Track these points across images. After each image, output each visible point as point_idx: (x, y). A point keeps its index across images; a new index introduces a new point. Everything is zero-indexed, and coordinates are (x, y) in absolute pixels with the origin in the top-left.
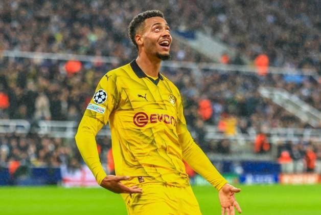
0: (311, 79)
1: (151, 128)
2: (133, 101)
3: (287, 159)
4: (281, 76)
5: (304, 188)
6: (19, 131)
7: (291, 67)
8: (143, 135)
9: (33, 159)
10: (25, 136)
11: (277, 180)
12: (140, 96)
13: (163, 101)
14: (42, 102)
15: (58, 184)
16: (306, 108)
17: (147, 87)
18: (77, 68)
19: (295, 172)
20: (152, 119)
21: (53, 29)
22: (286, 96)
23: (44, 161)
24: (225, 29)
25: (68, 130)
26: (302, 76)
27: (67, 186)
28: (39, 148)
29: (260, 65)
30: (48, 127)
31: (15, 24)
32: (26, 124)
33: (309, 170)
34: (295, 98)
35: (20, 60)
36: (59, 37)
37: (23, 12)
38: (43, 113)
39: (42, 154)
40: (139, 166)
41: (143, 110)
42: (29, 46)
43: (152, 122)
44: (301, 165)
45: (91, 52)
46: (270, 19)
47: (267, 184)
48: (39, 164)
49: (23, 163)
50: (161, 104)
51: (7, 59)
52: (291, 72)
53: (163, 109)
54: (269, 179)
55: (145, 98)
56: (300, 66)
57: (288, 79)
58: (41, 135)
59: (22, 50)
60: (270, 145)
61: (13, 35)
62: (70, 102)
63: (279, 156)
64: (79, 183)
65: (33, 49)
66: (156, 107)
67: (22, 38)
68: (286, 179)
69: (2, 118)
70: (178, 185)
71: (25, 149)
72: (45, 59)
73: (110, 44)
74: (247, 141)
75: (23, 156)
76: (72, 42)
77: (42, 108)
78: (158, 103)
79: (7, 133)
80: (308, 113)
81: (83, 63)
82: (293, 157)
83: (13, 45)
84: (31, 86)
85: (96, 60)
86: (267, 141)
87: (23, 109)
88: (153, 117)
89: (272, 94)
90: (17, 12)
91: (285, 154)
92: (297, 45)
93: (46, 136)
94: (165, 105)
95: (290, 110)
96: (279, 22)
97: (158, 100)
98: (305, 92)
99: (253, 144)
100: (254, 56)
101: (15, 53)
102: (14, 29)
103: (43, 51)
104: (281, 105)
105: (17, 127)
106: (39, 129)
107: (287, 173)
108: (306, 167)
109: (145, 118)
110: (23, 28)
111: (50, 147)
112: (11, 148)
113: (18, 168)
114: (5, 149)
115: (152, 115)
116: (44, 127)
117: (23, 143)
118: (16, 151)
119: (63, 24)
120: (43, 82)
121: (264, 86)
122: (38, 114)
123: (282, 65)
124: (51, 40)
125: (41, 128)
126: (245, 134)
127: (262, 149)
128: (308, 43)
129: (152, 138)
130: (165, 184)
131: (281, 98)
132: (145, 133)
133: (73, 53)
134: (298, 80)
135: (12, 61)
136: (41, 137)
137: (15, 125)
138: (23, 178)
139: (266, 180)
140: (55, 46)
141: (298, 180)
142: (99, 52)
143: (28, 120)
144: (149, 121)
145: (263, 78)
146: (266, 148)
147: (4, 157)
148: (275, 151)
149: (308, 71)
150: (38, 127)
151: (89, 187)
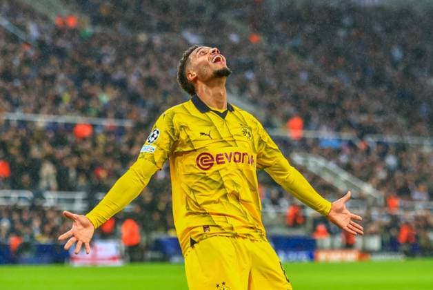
0: (351, 144)
1: (218, 171)
2: (194, 141)
3: (323, 233)
4: (317, 141)
5: (342, 266)
6: (22, 204)
7: (327, 130)
8: (210, 179)
9: (37, 234)
10: (28, 208)
11: (312, 257)
12: (202, 134)
13: (232, 137)
14: (48, 170)
15: (66, 263)
16: (344, 176)
17: (212, 123)
18: (87, 132)
19: (332, 248)
20: (219, 159)
21: (59, 89)
22: (321, 162)
23: (49, 237)
24: (254, 89)
25: (76, 201)
26: (340, 140)
27: (76, 264)
28: (45, 221)
29: (293, 128)
30: (54, 199)
31: (18, 83)
32: (28, 194)
33: (348, 246)
34: (332, 166)
35: (23, 123)
36: (67, 98)
37: (26, 70)
38: (48, 183)
39: (48, 228)
40: (205, 214)
41: (207, 150)
42: (32, 107)
43: (218, 163)
44: (339, 240)
45: (102, 115)
46: (304, 76)
47: (301, 261)
48: (44, 240)
49: (26, 239)
50: (230, 141)
51: (8, 122)
52: (327, 136)
53: (231, 146)
54: (303, 256)
55: (209, 135)
56: (338, 129)
57: (324, 144)
58: (47, 207)
59: (25, 112)
60: (305, 218)
61: (15, 96)
62: (79, 170)
63: (315, 230)
64: (89, 262)
65: (36, 112)
66: (223, 144)
67: (24, 98)
68: (322, 256)
69: (3, 188)
70: (251, 238)
71: (28, 224)
72: (50, 123)
73: (124, 105)
74: (279, 213)
75: (26, 231)
76: (81, 103)
77: (48, 177)
78: (226, 139)
79: (9, 206)
80: (346, 182)
81: (94, 126)
82: (330, 232)
83: (15, 105)
84: (35, 152)
85: (108, 123)
86: (301, 214)
87: (26, 178)
88: (219, 157)
89: (306, 161)
90: (20, 69)
91: (321, 227)
92: (334, 106)
93: (52, 209)
94: (234, 141)
95: (327, 178)
96: (315, 80)
97: (225, 136)
98: (344, 159)
99: (285, 217)
100: (287, 118)
101: (16, 116)
102: (16, 89)
103: (49, 113)
104: (316, 173)
105: (19, 198)
106: (43, 200)
107: (323, 249)
108: (345, 243)
109: (210, 159)
110: (27, 87)
111: (56, 221)
112: (12, 222)
113: (21, 245)
114: (6, 224)
115: (218, 156)
116: (49, 199)
117: (26, 216)
118: (18, 226)
119: (71, 83)
120: (48, 148)
121: (298, 152)
122: (43, 184)
123: (318, 128)
124: (57, 100)
125: (47, 200)
126: (276, 206)
127: (296, 222)
128: (347, 104)
129: (221, 183)
130: (236, 236)
131: (316, 164)
132: (211, 177)
133: (82, 116)
134: (336, 144)
135: (14, 124)
136: (46, 209)
137: (17, 197)
138: (27, 255)
139: (299, 257)
140: (62, 107)
141: (336, 257)
142: (111, 114)
143: (31, 191)
144: (215, 162)
145: (296, 143)
146: (300, 221)
147: (4, 233)
148: (309, 225)
149: (347, 135)
150: (43, 198)
151: (100, 266)
